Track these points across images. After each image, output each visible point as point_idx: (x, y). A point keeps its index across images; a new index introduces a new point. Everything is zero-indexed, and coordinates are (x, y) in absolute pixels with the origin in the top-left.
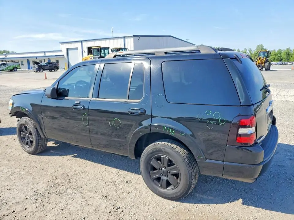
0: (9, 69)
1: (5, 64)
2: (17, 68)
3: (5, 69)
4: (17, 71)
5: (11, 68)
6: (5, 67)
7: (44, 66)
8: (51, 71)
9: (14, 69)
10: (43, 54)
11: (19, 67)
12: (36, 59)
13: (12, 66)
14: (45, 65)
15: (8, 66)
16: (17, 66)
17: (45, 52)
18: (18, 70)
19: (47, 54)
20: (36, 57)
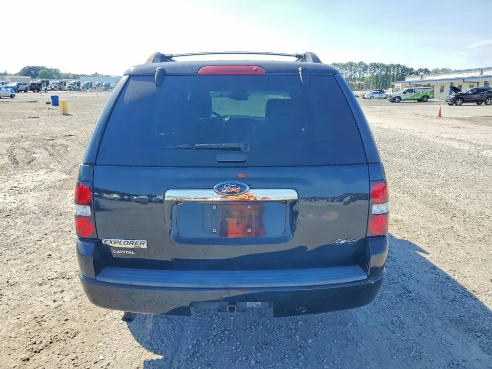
0: (416, 98)
1: (412, 90)
2: (428, 97)
3: (409, 98)
4: (426, 101)
5: (419, 97)
6: (411, 96)
7: (467, 94)
8: (480, 104)
9: (423, 100)
10: (477, 74)
11: (431, 96)
12: (464, 81)
13: (421, 94)
14: (470, 92)
15: (415, 94)
16: (428, 94)
17: (482, 70)
18: (429, 100)
19: (485, 74)
20: (463, 79)
